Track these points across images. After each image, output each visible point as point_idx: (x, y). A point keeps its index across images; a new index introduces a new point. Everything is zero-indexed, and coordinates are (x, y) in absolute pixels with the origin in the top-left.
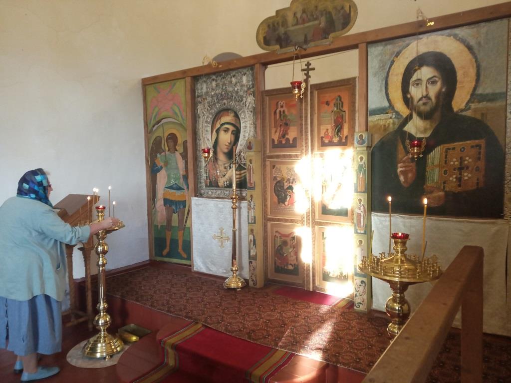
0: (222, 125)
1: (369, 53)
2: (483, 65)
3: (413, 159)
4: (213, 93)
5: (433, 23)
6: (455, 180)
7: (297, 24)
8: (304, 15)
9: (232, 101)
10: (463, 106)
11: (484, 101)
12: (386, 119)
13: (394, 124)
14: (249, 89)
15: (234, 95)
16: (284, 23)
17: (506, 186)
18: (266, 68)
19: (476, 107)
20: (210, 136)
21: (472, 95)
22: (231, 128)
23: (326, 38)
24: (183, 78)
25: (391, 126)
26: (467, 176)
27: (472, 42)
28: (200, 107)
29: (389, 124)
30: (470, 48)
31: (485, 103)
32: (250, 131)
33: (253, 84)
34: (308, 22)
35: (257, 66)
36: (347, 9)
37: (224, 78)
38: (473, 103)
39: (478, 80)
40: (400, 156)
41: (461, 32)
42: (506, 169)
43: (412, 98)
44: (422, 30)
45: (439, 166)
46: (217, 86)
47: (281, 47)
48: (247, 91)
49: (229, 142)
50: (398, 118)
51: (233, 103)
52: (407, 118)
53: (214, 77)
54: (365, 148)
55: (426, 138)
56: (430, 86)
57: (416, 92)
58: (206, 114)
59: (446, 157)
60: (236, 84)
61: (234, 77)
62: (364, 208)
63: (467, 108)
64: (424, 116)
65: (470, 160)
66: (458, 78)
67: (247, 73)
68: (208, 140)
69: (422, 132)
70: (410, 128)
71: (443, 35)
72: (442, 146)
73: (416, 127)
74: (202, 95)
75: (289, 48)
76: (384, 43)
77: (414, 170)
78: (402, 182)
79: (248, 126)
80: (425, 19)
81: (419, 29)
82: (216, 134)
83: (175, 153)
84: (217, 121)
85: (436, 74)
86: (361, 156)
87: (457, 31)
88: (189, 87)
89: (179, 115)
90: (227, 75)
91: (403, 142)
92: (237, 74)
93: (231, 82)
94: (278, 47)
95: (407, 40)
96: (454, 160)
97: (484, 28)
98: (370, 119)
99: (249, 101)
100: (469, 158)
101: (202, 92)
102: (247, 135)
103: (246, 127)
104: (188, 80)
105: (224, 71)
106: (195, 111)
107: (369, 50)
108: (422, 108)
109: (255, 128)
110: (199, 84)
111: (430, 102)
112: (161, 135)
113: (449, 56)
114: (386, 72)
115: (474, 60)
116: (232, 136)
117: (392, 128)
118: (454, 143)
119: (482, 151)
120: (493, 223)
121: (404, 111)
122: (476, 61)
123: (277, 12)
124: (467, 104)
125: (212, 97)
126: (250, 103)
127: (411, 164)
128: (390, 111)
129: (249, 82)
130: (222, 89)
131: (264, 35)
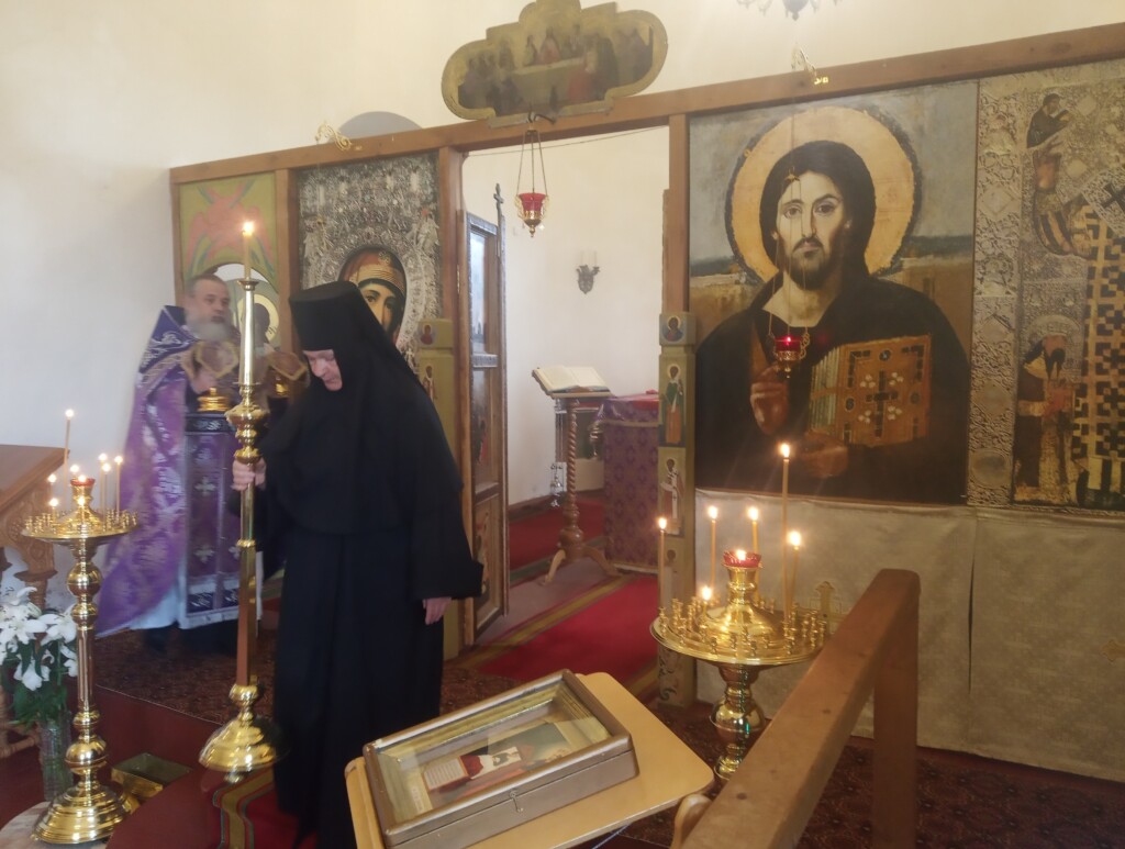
0: (362, 284)
1: (691, 136)
2: (928, 174)
3: (782, 374)
4: (341, 210)
5: (825, 80)
6: (868, 420)
7: (535, 61)
8: (551, 44)
9: (385, 228)
10: (886, 262)
11: (929, 254)
12: (727, 285)
13: (743, 295)
14: (425, 203)
15: (390, 216)
16: (506, 58)
17: (971, 435)
18: (465, 157)
19: (913, 265)
21: (906, 239)
22: (384, 292)
23: (599, 98)
24: (273, 171)
25: (738, 300)
26: (894, 413)
27: (907, 127)
28: (310, 242)
29: (733, 297)
30: (902, 138)
31: (931, 257)
32: (428, 300)
33: (434, 193)
34: (558, 60)
35: (444, 152)
36: (645, 36)
37: (366, 175)
38: (907, 256)
39: (917, 208)
40: (756, 367)
41: (886, 102)
42: (973, 399)
43: (781, 240)
44: (802, 93)
45: (838, 391)
46: (351, 192)
47: (499, 113)
48: (420, 209)
50: (751, 284)
51: (387, 235)
52: (771, 282)
53: (343, 172)
54: (682, 349)
55: (810, 329)
56: (819, 217)
57: (791, 229)
58: (326, 258)
59: (851, 372)
60: (396, 189)
61: (390, 174)
62: (679, 481)
63: (896, 266)
64: (807, 281)
65: (901, 379)
66: (878, 202)
67: (422, 166)
69: (801, 317)
70: (777, 306)
71: (845, 106)
72: (843, 347)
73: (791, 305)
74: (315, 214)
75: (516, 116)
76: (722, 117)
77: (785, 398)
78: (759, 424)
79: (424, 288)
80: (810, 69)
81: (798, 91)
85: (833, 190)
86: (673, 365)
87: (876, 100)
88: (283, 192)
89: (260, 257)
90: (374, 170)
91: (763, 338)
92: (396, 169)
93: (383, 185)
94: (491, 112)
95: (773, 112)
96: (868, 377)
97: (931, 97)
98: (695, 283)
99: (427, 231)
100: (899, 375)
101: (315, 206)
102: (421, 310)
103: (418, 291)
104: (283, 176)
105: (367, 160)
106: (298, 251)
107: (692, 129)
108: (805, 264)
109: (440, 293)
110: (308, 188)
111: (820, 252)
113: (859, 152)
114: (728, 181)
115: (910, 164)
116: (387, 310)
117: (739, 306)
118: (867, 340)
119: (925, 359)
120: (945, 515)
121: (766, 269)
122: (915, 167)
123: (490, 32)
124: (896, 257)
125: (339, 217)
126: (427, 236)
127: (779, 385)
128: (735, 267)
129: (426, 189)
130: (363, 200)
131: (461, 83)
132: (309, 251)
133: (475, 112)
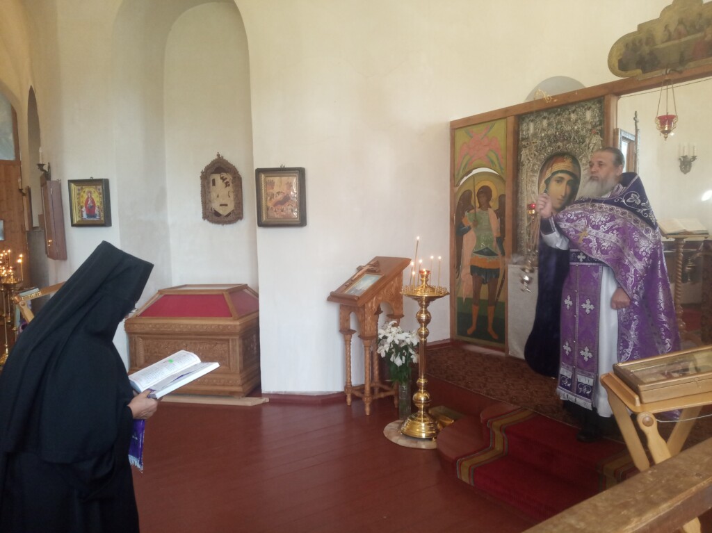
0: (554, 174)
4: (543, 135)
8: (681, 28)
9: (569, 142)
14: (594, 126)
15: (573, 135)
16: (650, 39)
18: (619, 99)
20: (537, 188)
22: (566, 177)
24: (506, 118)
28: (524, 152)
33: (601, 122)
35: (608, 97)
37: (559, 114)
46: (549, 125)
47: (644, 71)
48: (591, 130)
49: (563, 195)
51: (570, 146)
53: (545, 114)
58: (533, 161)
60: (576, 120)
61: (573, 112)
67: (593, 106)
68: (534, 193)
74: (528, 138)
75: (656, 72)
82: (545, 185)
83: (487, 210)
84: (547, 169)
88: (511, 128)
89: (496, 163)
90: (564, 111)
93: (569, 119)
94: (639, 71)
99: (594, 142)
101: (528, 134)
104: (511, 119)
105: (560, 106)
106: (518, 158)
110: (525, 124)
112: (471, 189)
116: (568, 187)
123: (640, 26)
125: (542, 139)
126: (595, 145)
129: (595, 118)
130: (556, 128)
131: (621, 57)
132: (523, 158)
133: (629, 72)
